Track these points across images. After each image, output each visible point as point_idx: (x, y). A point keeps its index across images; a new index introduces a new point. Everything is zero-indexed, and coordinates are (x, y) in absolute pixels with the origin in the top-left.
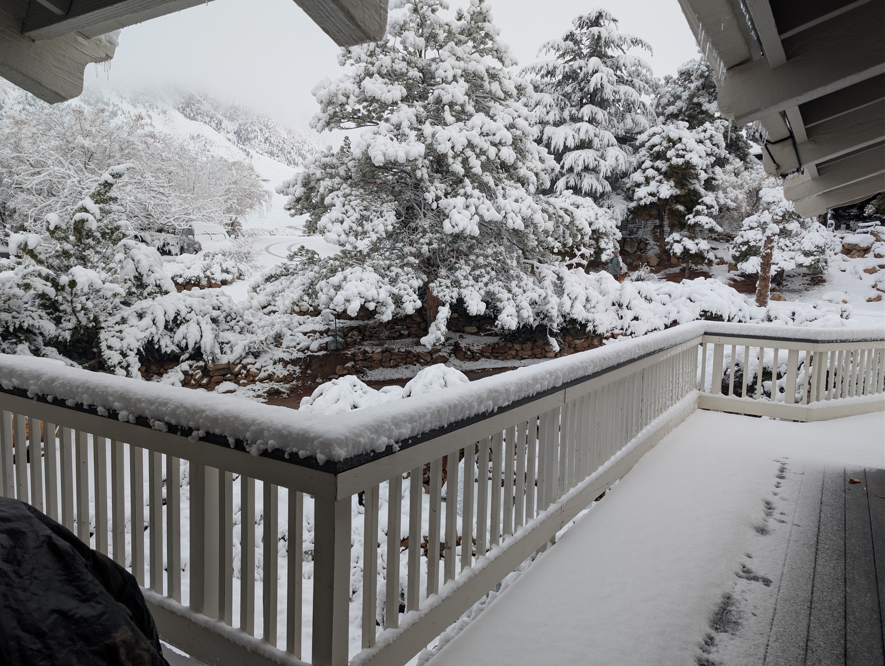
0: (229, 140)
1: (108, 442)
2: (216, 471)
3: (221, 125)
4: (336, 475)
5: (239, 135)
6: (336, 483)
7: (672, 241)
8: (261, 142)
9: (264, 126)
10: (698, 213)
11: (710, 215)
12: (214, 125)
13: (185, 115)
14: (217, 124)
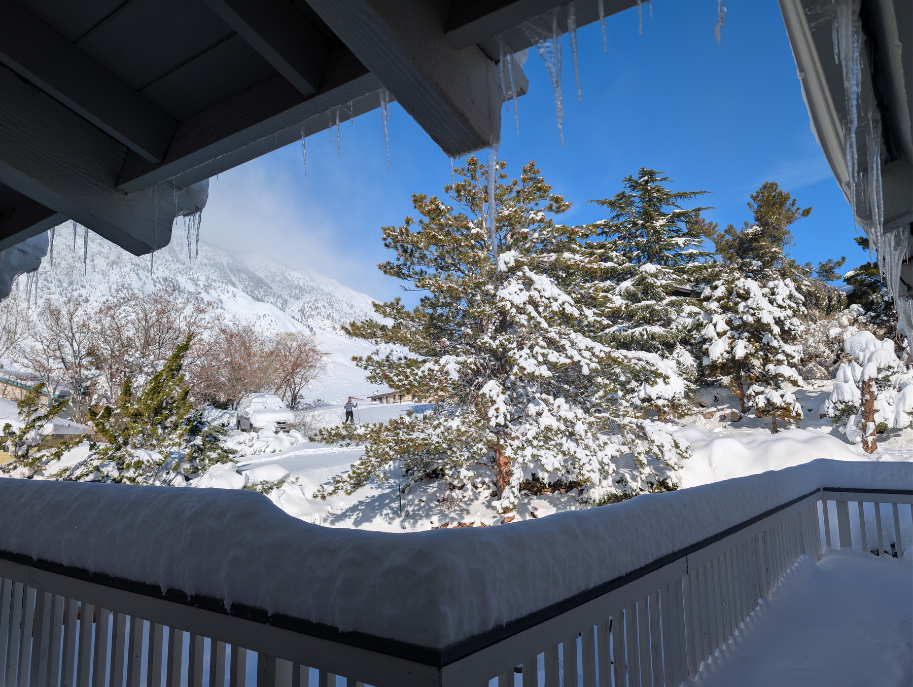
0: (294, 318)
1: (166, 630)
2: (289, 665)
3: (286, 304)
4: (440, 668)
5: (303, 313)
6: (440, 678)
7: (753, 394)
8: (324, 318)
9: (327, 303)
10: (779, 363)
11: (791, 365)
12: (279, 304)
13: (253, 298)
14: (283, 304)
